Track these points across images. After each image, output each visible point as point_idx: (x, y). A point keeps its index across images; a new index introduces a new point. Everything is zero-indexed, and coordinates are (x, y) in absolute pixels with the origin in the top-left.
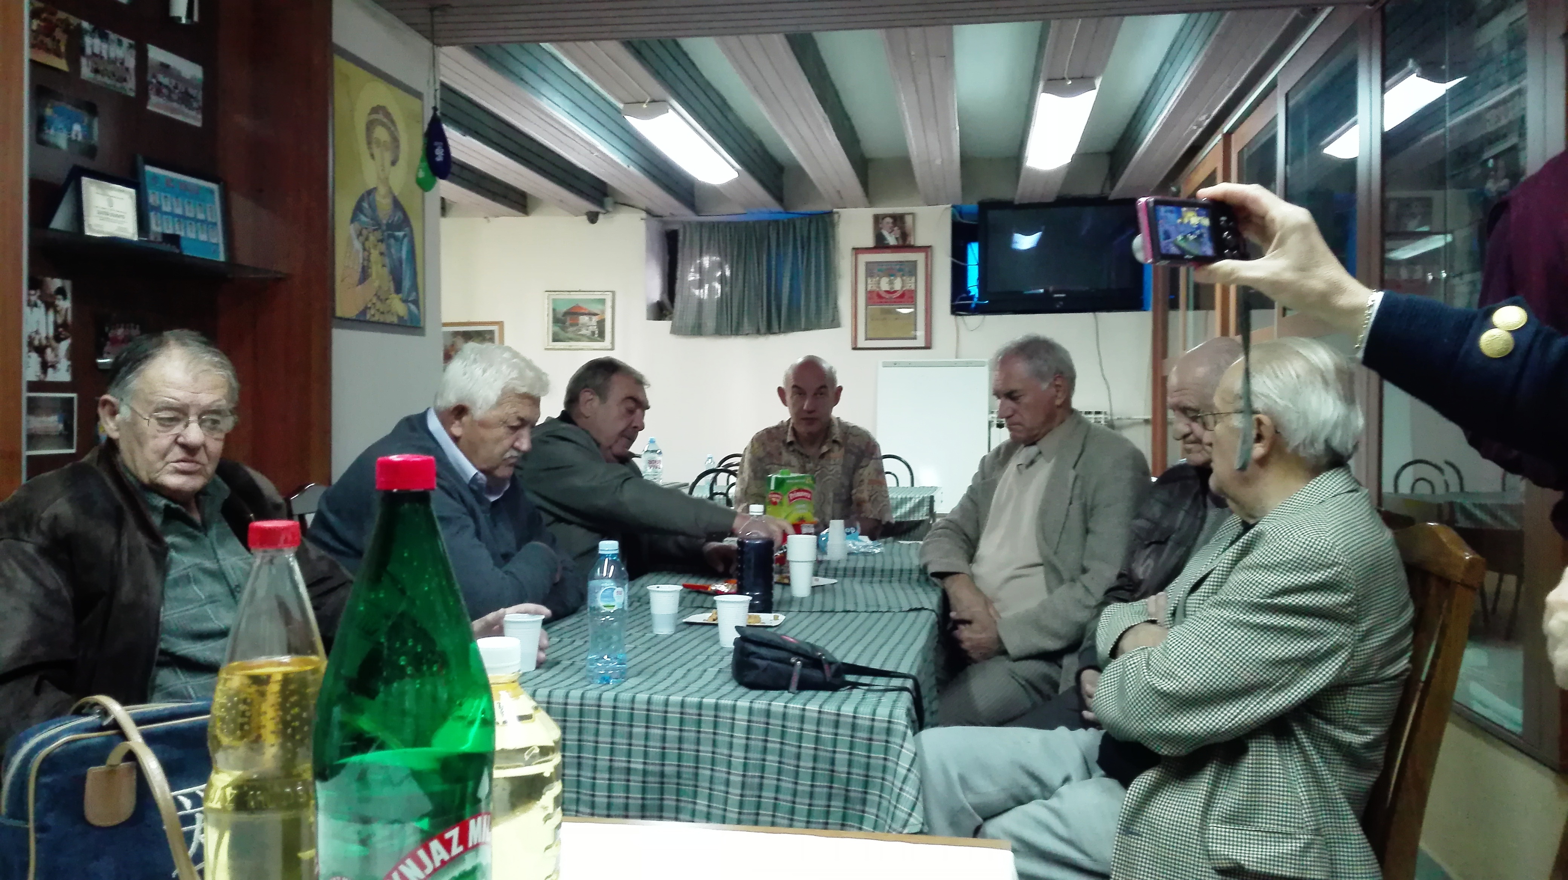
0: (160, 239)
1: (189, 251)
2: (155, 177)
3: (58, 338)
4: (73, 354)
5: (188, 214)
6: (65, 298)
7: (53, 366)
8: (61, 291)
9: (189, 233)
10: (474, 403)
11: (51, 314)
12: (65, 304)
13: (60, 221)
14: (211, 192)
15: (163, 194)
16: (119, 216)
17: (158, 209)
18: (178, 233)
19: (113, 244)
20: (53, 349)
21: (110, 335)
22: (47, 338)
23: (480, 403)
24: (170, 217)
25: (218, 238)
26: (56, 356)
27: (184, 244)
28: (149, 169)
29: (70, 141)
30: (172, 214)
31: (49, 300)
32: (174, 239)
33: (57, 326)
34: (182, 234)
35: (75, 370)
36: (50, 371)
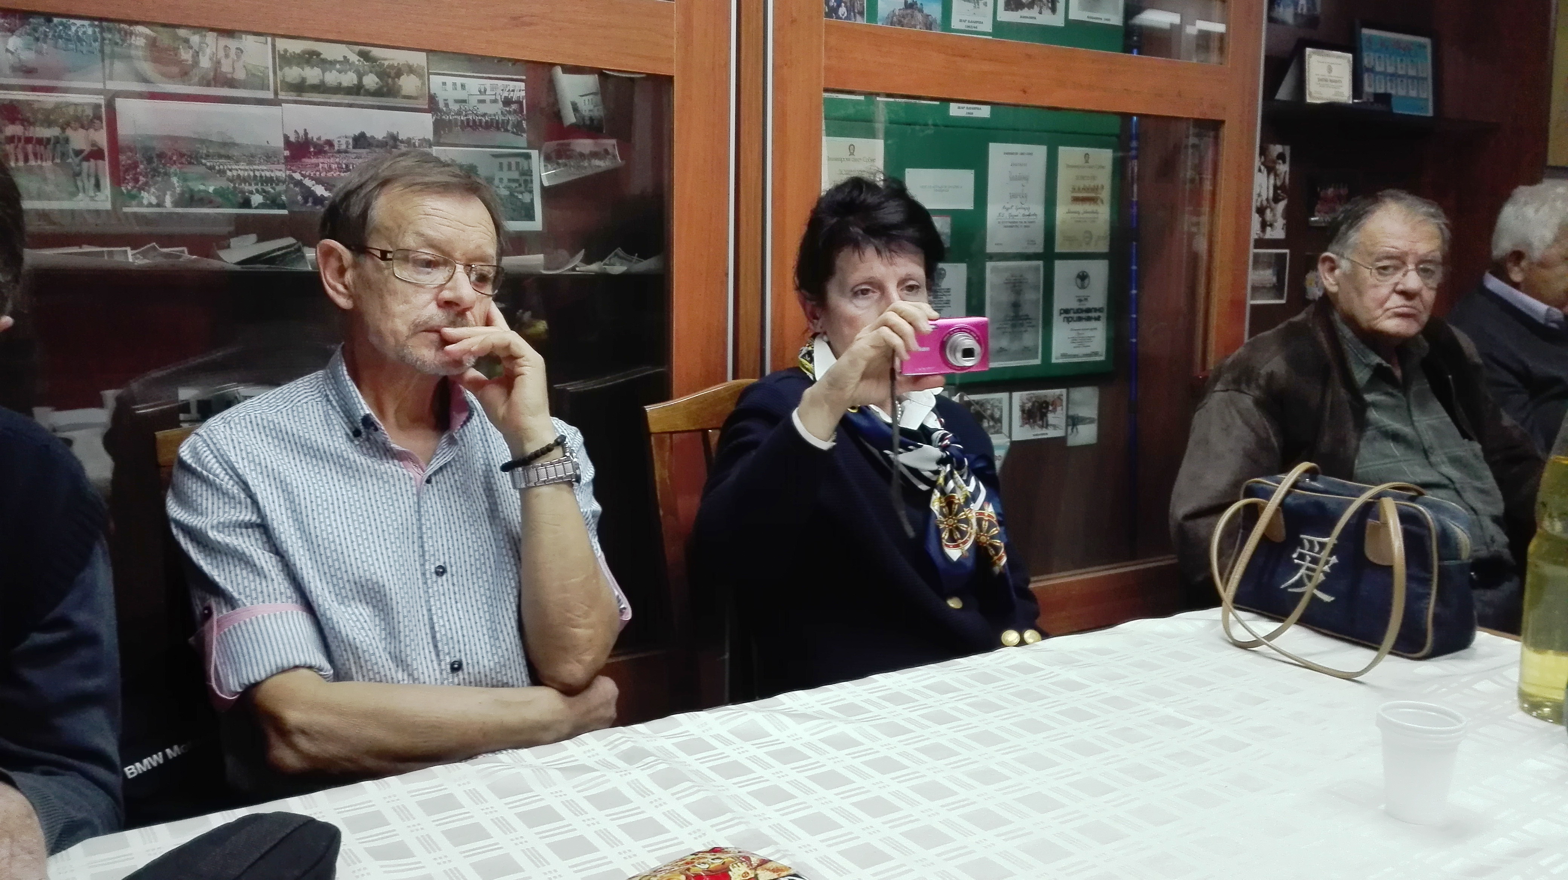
0: (1372, 100)
1: (1398, 110)
2: (1370, 39)
3: (1276, 200)
4: (1288, 214)
5: (1401, 72)
6: (1284, 162)
7: (1271, 225)
8: (1281, 156)
9: (1397, 91)
10: (1530, 245)
11: (1272, 177)
12: (1283, 168)
13: (1283, 93)
14: (1424, 47)
15: (1377, 55)
16: (1336, 82)
17: (1371, 70)
18: (1389, 91)
19: (1331, 109)
20: (1272, 210)
21: (1322, 194)
22: (1267, 200)
23: (1536, 243)
24: (1382, 77)
25: (1427, 93)
26: (1274, 215)
27: (1394, 101)
28: (1366, 31)
29: (1296, 15)
30: (1384, 74)
31: (1271, 165)
32: (1384, 98)
33: (1276, 188)
34: (1393, 92)
35: (1288, 228)
36: (1268, 229)
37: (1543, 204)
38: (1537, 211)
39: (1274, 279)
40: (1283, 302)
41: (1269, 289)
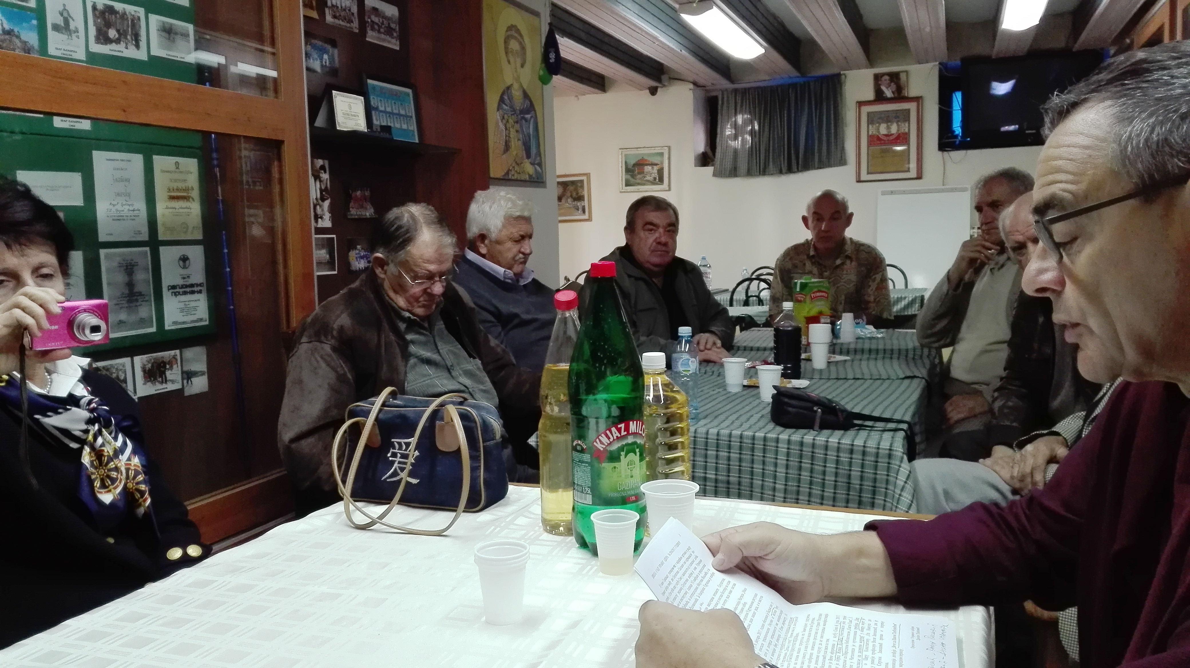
0: (379, 130)
1: (397, 137)
2: (374, 87)
3: (323, 199)
4: (332, 210)
5: (395, 111)
6: (325, 172)
7: (321, 218)
8: (323, 168)
9: (396, 124)
10: (489, 230)
11: (318, 183)
12: (325, 176)
13: (320, 122)
14: (408, 95)
15: (379, 99)
16: (355, 116)
17: (376, 109)
18: (389, 124)
19: (354, 134)
20: (320, 206)
21: (353, 195)
22: (316, 199)
23: (492, 229)
24: (384, 114)
25: (414, 127)
26: (323, 210)
27: (393, 131)
28: (370, 81)
29: (322, 66)
30: (385, 112)
31: (316, 174)
32: (387, 129)
33: (321, 191)
34: (392, 125)
35: (333, 219)
36: (320, 220)
37: (494, 203)
38: (491, 207)
39: (328, 256)
40: (336, 272)
41: (325, 264)
